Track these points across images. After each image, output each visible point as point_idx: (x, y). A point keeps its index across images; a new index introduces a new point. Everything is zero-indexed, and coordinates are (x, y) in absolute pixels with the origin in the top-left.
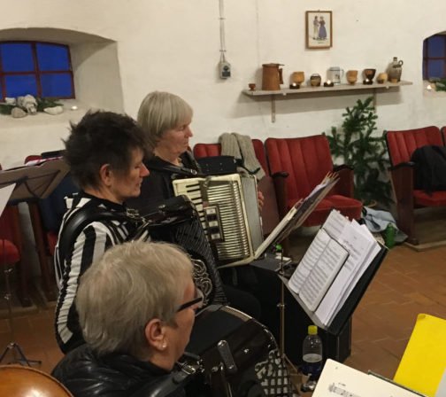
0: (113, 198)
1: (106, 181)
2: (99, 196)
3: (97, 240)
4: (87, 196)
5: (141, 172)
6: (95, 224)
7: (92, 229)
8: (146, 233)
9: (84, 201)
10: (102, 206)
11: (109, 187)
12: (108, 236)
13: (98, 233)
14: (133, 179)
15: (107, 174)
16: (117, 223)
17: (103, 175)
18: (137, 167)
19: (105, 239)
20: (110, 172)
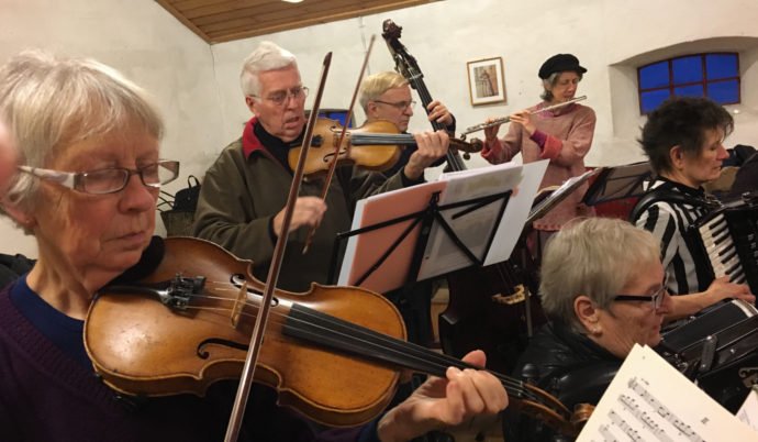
0: (686, 182)
1: (677, 163)
2: (672, 179)
3: (659, 219)
4: (661, 179)
5: (719, 154)
6: (660, 204)
7: (657, 208)
8: (721, 216)
9: (658, 183)
10: (676, 189)
11: (681, 170)
12: (671, 216)
13: (660, 212)
14: (708, 161)
15: (678, 157)
16: (688, 207)
17: (673, 157)
18: (712, 149)
19: (668, 218)
20: (682, 155)
